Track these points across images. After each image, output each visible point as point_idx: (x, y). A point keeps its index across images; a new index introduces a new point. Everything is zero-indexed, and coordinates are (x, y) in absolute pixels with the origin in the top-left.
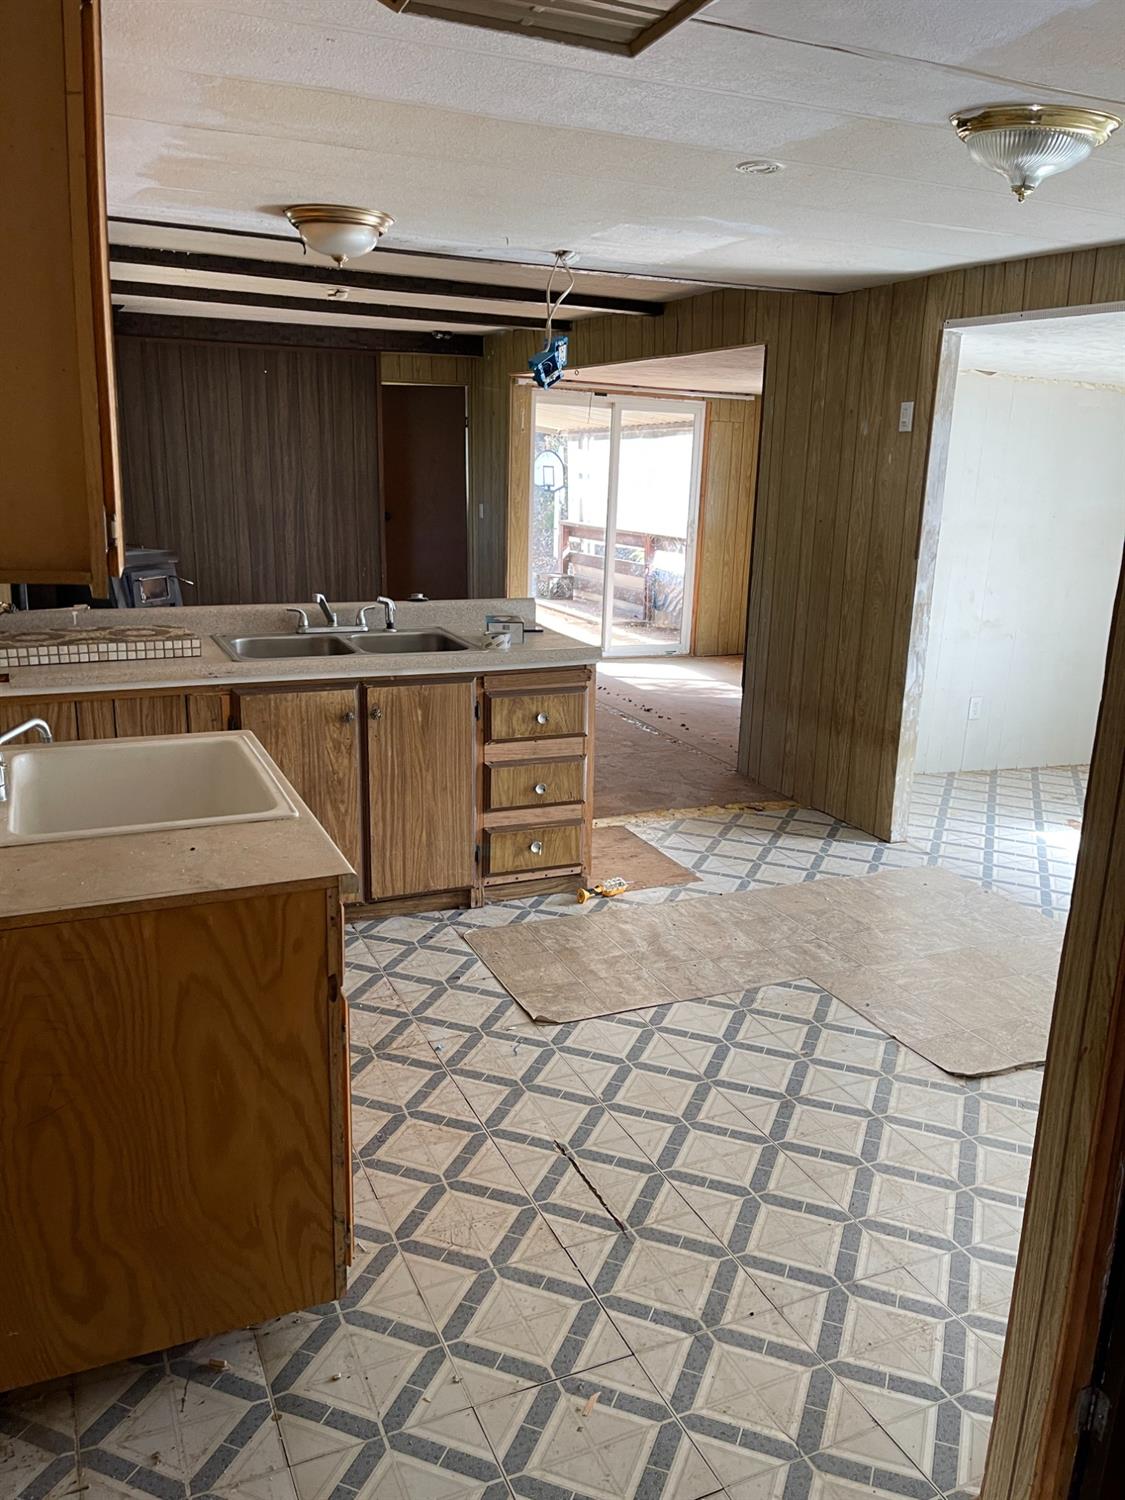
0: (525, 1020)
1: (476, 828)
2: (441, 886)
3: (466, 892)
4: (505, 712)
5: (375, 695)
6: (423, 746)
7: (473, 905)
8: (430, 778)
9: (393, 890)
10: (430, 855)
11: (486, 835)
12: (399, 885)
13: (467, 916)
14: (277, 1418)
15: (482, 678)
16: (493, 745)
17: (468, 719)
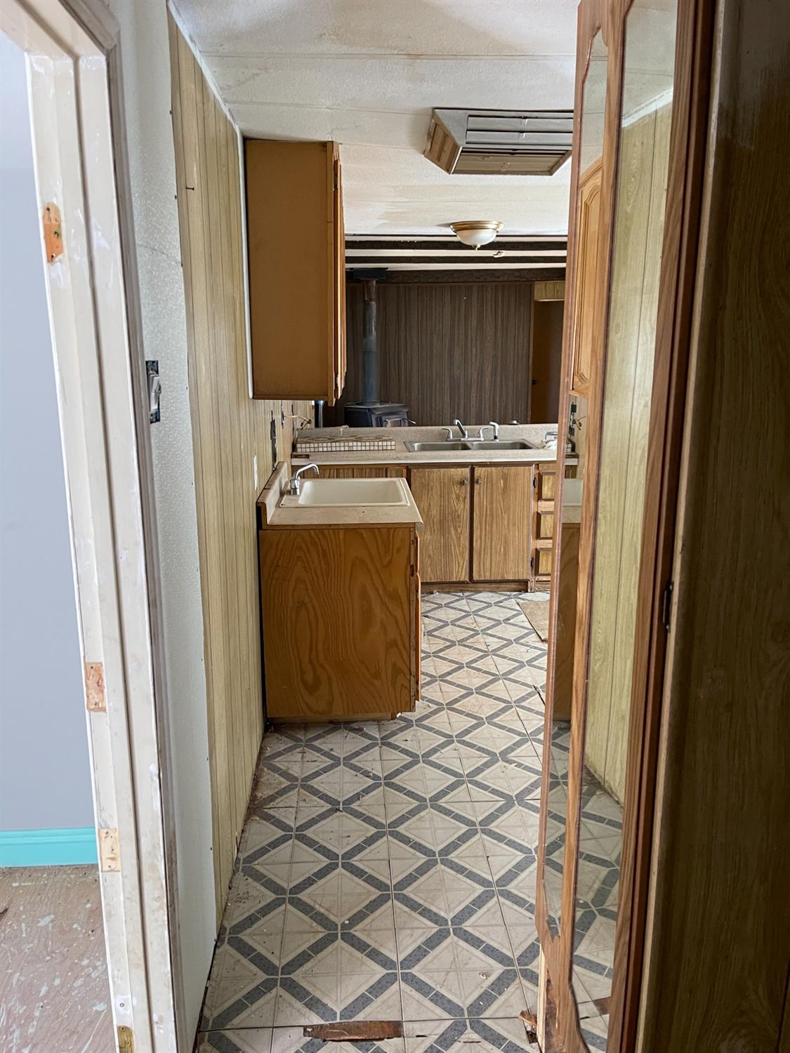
0: (539, 640)
1: (532, 547)
2: (511, 578)
3: (526, 582)
4: (551, 484)
5: (478, 471)
6: (503, 501)
7: (529, 590)
8: (506, 518)
9: (485, 576)
10: (505, 559)
11: (537, 552)
12: (488, 574)
13: (524, 595)
14: (380, 747)
15: (538, 465)
16: (543, 502)
17: (529, 487)
